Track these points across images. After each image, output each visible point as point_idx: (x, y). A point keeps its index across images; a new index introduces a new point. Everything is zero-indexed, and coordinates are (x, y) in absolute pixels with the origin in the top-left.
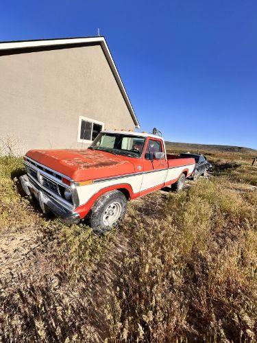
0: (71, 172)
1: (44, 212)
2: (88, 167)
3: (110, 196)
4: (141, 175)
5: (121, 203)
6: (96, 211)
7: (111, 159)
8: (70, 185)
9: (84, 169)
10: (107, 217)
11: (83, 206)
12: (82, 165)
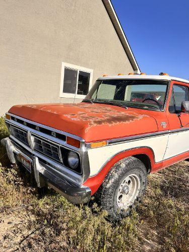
0: (80, 129)
1: (39, 185)
2: (100, 122)
3: (126, 165)
4: (166, 136)
5: (140, 177)
6: (108, 186)
7: (123, 113)
8: (79, 147)
9: (95, 125)
10: (121, 196)
11: (94, 178)
12: (92, 121)
